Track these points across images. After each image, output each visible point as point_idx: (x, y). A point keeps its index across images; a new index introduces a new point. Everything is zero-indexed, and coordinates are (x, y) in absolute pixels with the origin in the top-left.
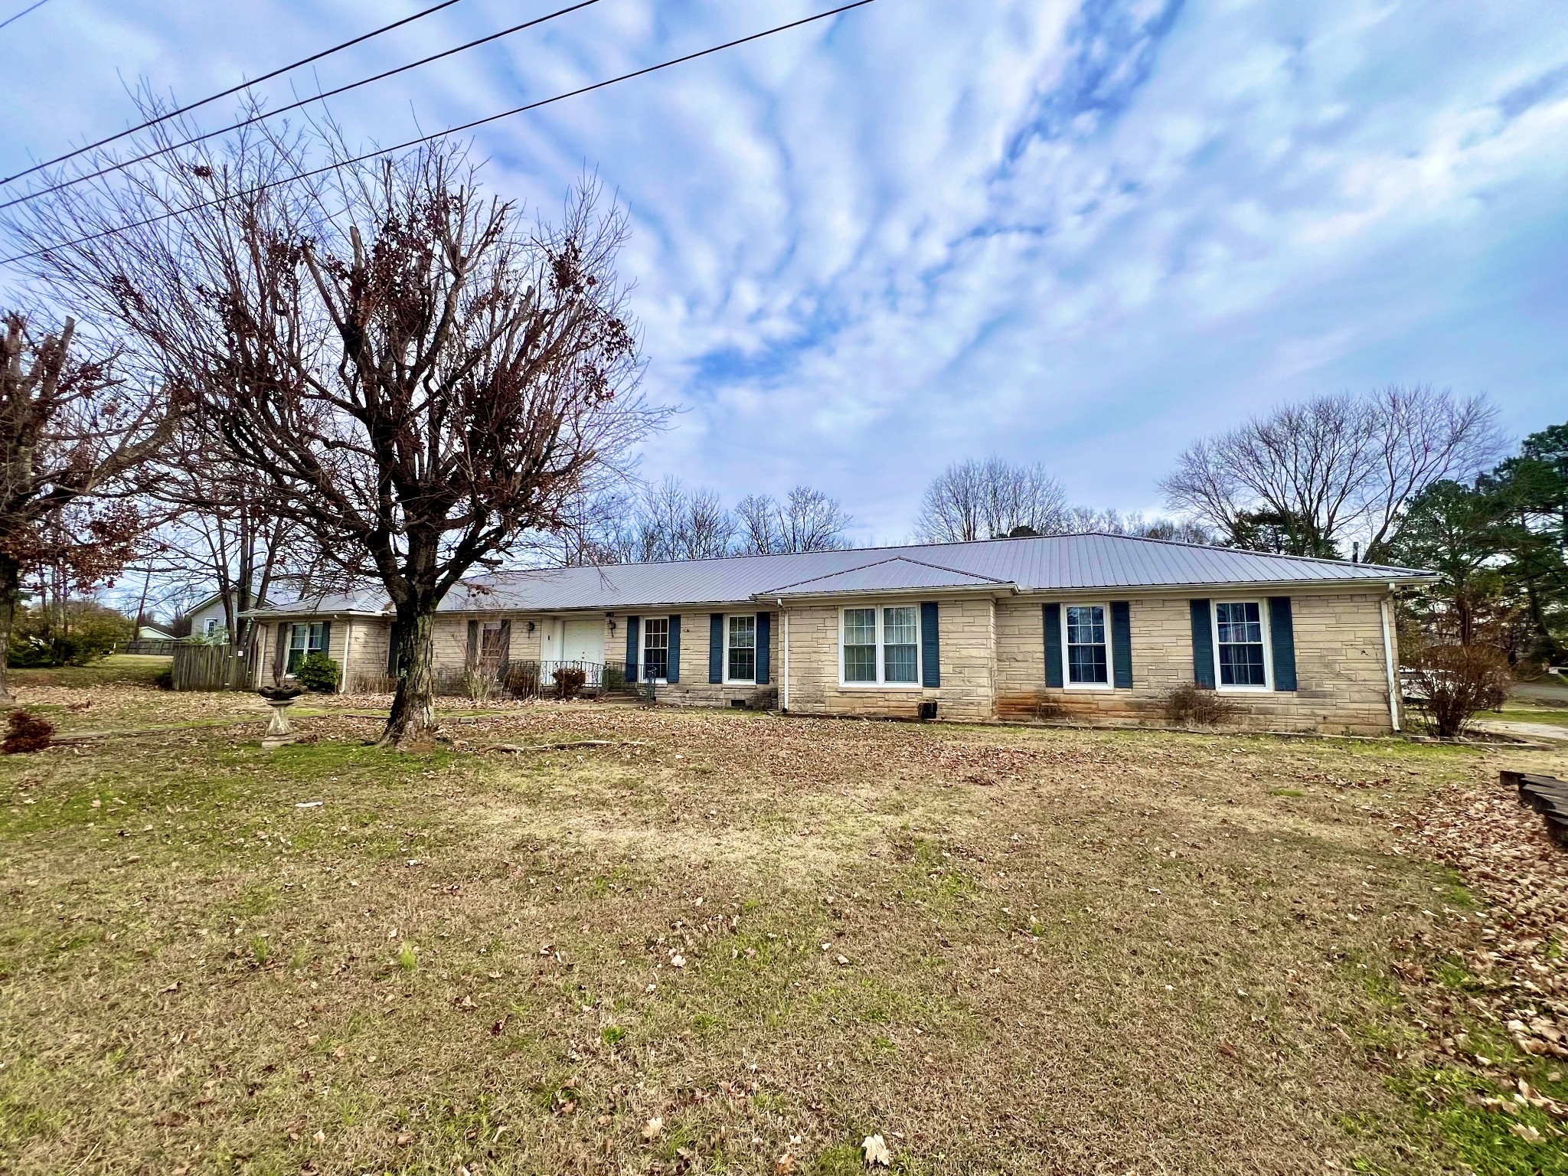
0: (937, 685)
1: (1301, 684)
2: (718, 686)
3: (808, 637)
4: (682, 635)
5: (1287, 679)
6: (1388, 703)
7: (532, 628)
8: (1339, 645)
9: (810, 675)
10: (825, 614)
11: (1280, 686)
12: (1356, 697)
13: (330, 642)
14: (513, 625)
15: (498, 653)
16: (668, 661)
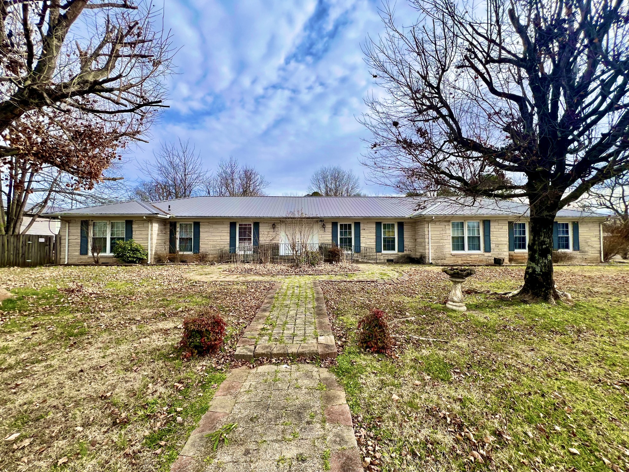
0: (490, 251)
1: (580, 249)
2: (380, 254)
3: (438, 233)
4: (361, 231)
5: (577, 247)
6: (600, 254)
7: (274, 226)
8: (589, 237)
9: (439, 248)
10: (446, 224)
11: (574, 249)
12: (593, 252)
13: (133, 233)
14: (261, 225)
15: (250, 239)
16: (353, 243)
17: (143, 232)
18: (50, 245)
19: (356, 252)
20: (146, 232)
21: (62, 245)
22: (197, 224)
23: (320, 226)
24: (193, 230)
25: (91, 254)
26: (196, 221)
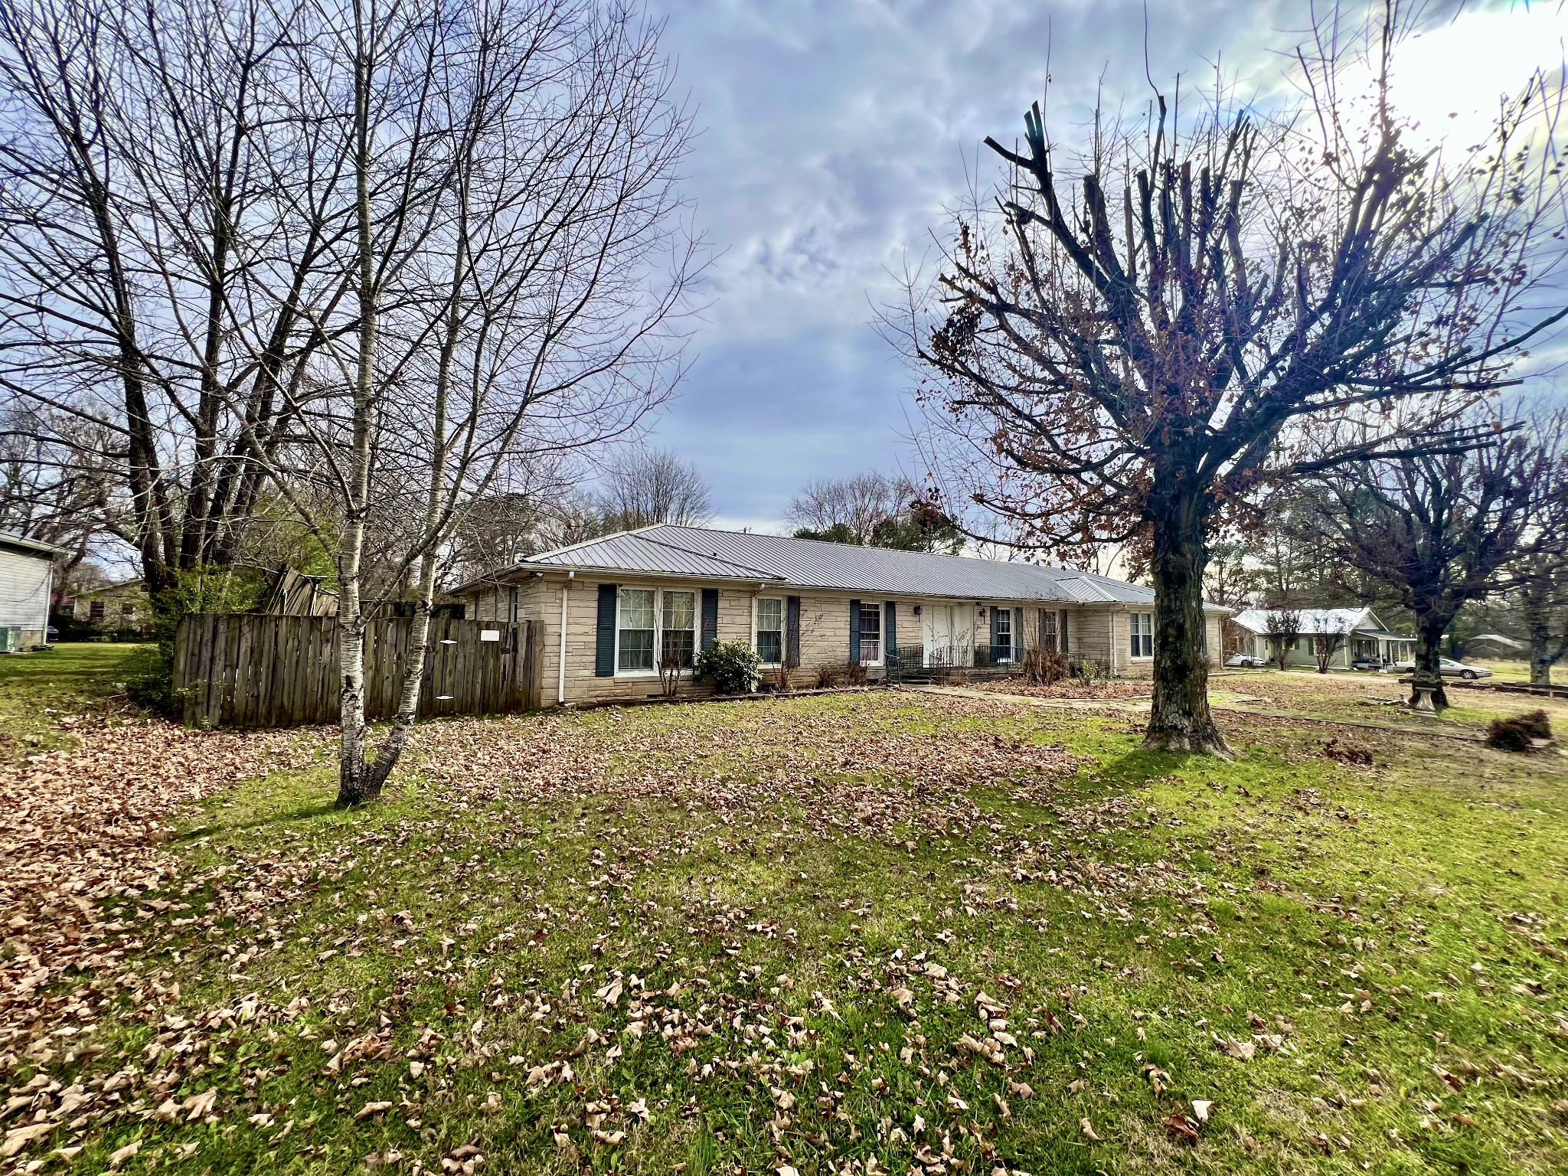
4: (1024, 624)
9: (1122, 653)
10: (1126, 616)
13: (719, 620)
14: (898, 608)
15: (877, 636)
16: (1013, 644)
17: (738, 620)
18: (515, 650)
19: (1017, 659)
20: (745, 620)
21: (548, 649)
22: (794, 602)
23: (977, 613)
24: (783, 615)
25: (619, 674)
26: (795, 594)
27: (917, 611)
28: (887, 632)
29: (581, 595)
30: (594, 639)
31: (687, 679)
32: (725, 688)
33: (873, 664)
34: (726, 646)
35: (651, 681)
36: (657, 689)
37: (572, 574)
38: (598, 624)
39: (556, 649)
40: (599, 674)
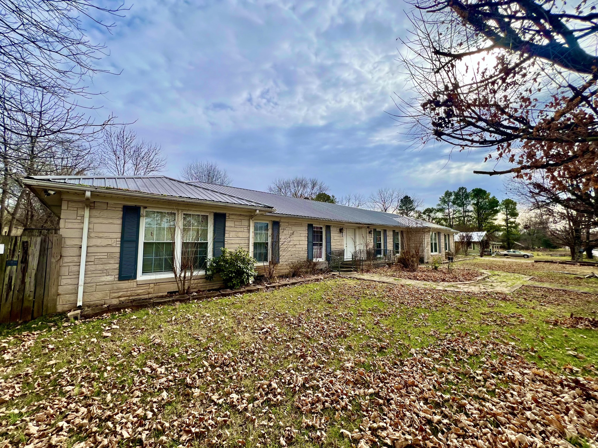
2: (395, 256)
4: (387, 238)
9: (428, 251)
13: (226, 235)
14: (332, 229)
15: (321, 245)
16: (382, 248)
17: (240, 235)
18: (25, 261)
19: (385, 255)
20: (245, 235)
21: (66, 260)
22: (276, 225)
23: (368, 232)
24: (270, 232)
25: (141, 277)
26: (277, 220)
27: (341, 231)
28: (326, 242)
29: (105, 213)
30: (118, 250)
31: (201, 278)
32: (229, 284)
33: (320, 260)
34: (231, 254)
35: (168, 281)
36: (173, 287)
37: (88, 194)
38: (122, 238)
39: (76, 259)
40: (122, 277)
